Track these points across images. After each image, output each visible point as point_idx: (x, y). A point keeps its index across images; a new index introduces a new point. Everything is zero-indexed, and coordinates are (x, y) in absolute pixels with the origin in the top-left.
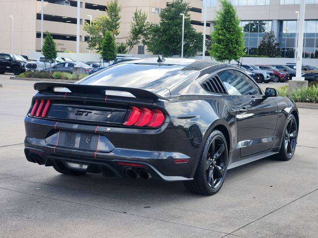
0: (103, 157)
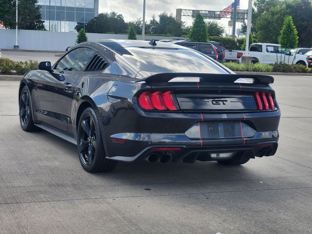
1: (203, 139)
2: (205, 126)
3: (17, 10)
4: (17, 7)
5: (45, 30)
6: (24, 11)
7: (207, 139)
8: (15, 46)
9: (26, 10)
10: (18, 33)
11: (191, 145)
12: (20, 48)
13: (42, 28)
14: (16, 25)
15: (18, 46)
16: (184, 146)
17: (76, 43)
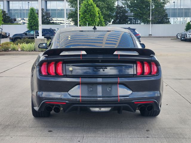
0: (125, 100)
1: (82, 97)
2: (86, 87)
3: (151, 12)
4: (151, 11)
5: (170, 23)
6: (155, 13)
7: (85, 97)
8: (149, 35)
9: (156, 12)
10: (152, 27)
11: (72, 100)
12: (153, 36)
13: (168, 22)
14: (150, 22)
15: (151, 35)
16: (67, 102)
17: (185, 31)
